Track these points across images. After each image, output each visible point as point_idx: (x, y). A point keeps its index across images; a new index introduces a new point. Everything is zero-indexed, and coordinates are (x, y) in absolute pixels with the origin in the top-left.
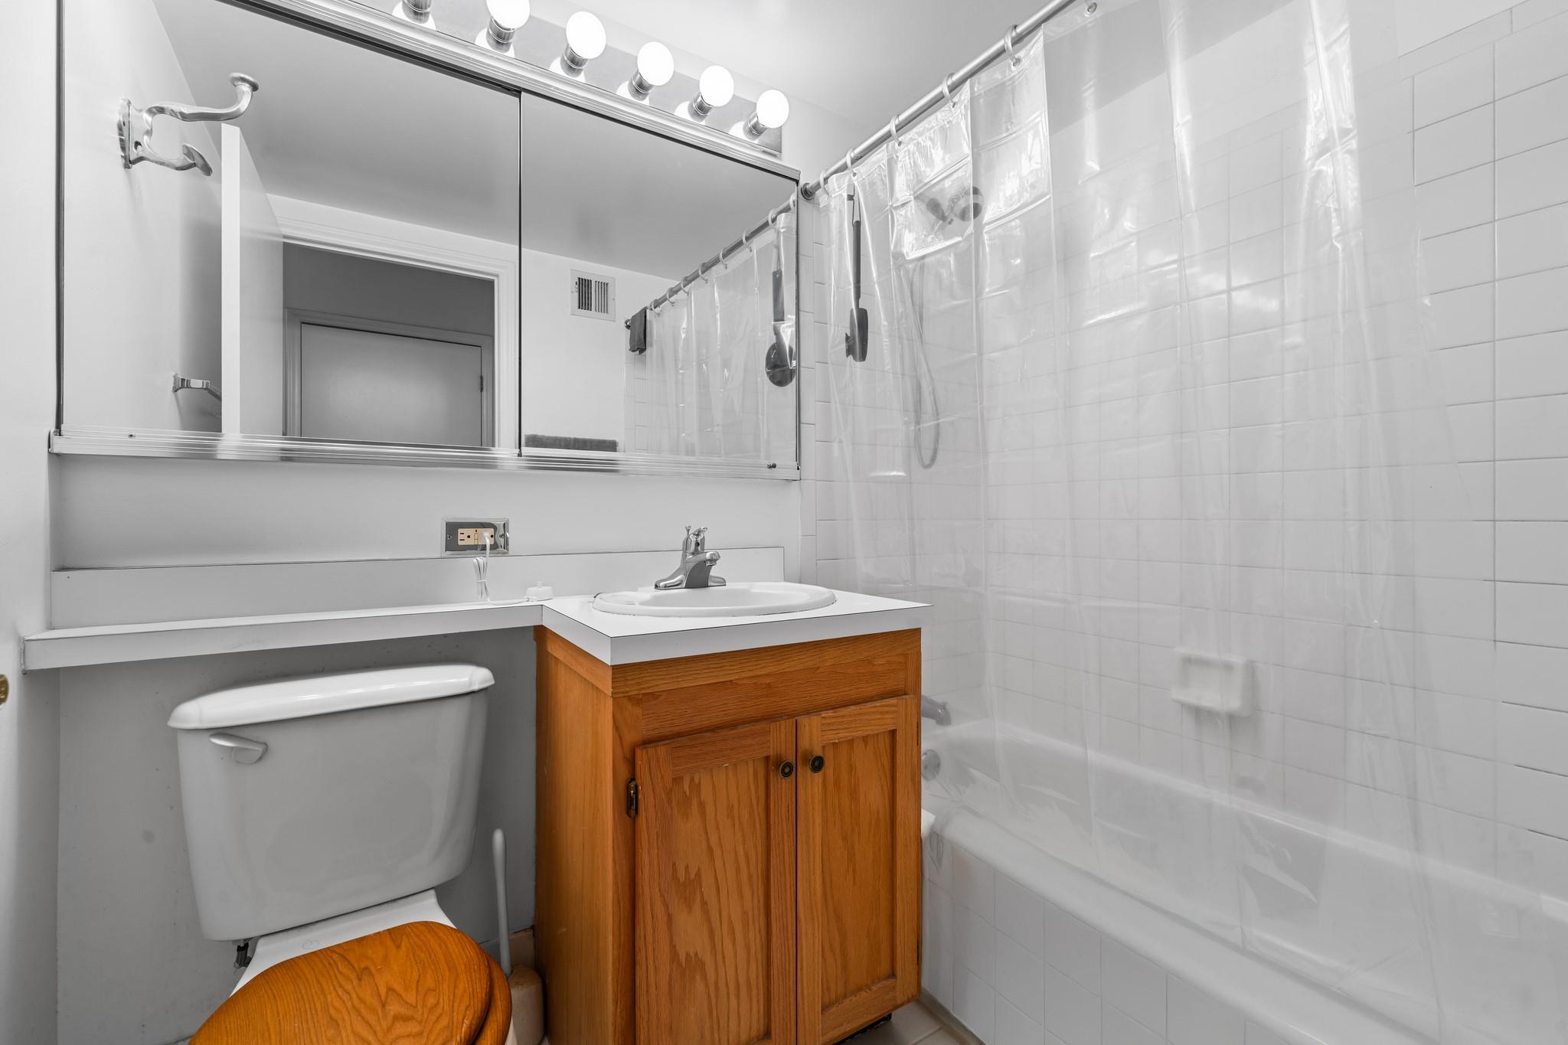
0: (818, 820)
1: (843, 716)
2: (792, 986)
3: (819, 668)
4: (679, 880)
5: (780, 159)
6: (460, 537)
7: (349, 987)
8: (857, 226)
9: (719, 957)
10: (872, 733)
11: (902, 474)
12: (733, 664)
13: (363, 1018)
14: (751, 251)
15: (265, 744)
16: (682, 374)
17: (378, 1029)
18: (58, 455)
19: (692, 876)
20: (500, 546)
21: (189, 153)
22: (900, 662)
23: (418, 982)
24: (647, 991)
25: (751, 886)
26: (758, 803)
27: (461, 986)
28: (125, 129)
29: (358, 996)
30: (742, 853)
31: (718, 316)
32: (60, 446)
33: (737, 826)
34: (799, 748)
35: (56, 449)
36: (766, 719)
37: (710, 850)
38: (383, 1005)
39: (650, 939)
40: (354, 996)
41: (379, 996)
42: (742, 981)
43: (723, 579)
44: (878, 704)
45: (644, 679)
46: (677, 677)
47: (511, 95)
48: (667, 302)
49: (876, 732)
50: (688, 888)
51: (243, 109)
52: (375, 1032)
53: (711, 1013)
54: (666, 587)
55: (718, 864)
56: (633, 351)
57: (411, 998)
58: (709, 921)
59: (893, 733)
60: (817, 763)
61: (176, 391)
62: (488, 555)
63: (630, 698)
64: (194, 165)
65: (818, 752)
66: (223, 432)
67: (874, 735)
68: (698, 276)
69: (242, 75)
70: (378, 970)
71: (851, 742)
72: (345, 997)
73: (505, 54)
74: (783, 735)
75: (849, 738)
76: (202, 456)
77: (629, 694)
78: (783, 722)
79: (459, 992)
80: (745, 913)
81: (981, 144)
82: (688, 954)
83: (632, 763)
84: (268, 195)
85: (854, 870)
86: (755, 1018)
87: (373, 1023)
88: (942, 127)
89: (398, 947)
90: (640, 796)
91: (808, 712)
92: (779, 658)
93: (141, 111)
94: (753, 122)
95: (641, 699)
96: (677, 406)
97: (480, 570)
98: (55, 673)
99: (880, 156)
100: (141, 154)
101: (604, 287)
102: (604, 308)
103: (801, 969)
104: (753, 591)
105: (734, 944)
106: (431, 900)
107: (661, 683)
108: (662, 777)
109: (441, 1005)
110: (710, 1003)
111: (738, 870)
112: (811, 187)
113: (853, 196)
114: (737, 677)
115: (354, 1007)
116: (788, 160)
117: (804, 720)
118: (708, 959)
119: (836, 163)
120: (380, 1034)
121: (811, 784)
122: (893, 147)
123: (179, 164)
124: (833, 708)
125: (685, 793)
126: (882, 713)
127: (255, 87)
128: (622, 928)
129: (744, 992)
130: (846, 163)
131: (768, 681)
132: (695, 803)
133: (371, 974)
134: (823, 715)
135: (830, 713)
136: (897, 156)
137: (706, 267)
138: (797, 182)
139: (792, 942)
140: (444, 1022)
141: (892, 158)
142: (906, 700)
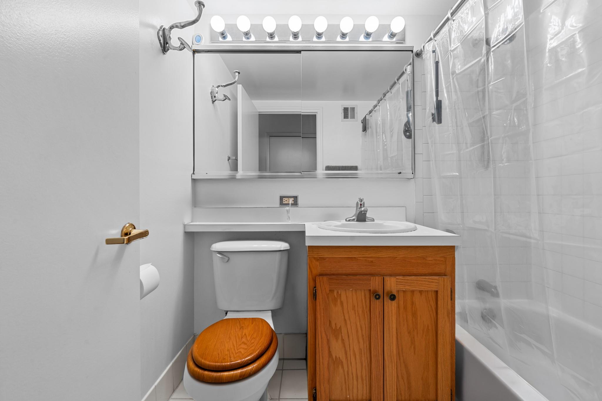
0: (394, 321)
1: (407, 280)
2: (381, 385)
3: (397, 257)
4: (332, 328)
5: (405, 44)
6: (284, 201)
7: (237, 330)
8: (437, 63)
9: (349, 362)
10: (424, 290)
11: (458, 174)
12: (355, 251)
13: (236, 339)
14: (399, 84)
15: (229, 257)
16: (379, 138)
17: (238, 344)
18: (194, 179)
19: (338, 328)
20: (295, 203)
21: (225, 96)
22: (442, 261)
23: (252, 334)
24: (319, 364)
25: (363, 339)
26: (366, 308)
27: (261, 340)
28: (212, 93)
29: (238, 334)
30: (359, 326)
31: (389, 113)
32: (194, 177)
33: (357, 314)
34: (385, 290)
35: (193, 178)
36: (371, 275)
37: (345, 320)
38: (242, 338)
39: (320, 346)
40: (237, 333)
41: (242, 335)
42: (359, 375)
43: (373, 219)
44: (427, 277)
45: (320, 252)
46: (332, 253)
47: (299, 53)
48: (373, 111)
49: (426, 290)
50: (337, 332)
51: (236, 80)
52: (237, 344)
53: (345, 383)
54: (349, 220)
55: (349, 327)
56: (364, 131)
57: (249, 338)
58: (345, 347)
59: (437, 292)
60: (392, 297)
61: (228, 160)
62: (290, 207)
63: (314, 258)
64: (226, 99)
65: (395, 293)
66: (238, 171)
67: (426, 291)
68: (382, 99)
69: (236, 71)
70: (245, 328)
71: (413, 292)
72: (235, 332)
73: (298, 40)
74: (377, 282)
75: (411, 290)
76: (233, 179)
77: (314, 257)
78: (377, 278)
79: (260, 342)
80: (360, 349)
81: (489, 8)
82: (336, 357)
83: (315, 281)
84: (252, 101)
85: (414, 348)
86: (365, 392)
87: (238, 341)
88: (472, 6)
89: (252, 323)
90: (317, 293)
91: (391, 275)
92: (376, 251)
93: (215, 88)
94: (391, 33)
95: (319, 259)
96: (377, 150)
97: (288, 211)
98: (193, 233)
99: (446, 29)
100: (215, 99)
101: (353, 109)
102: (353, 117)
103: (386, 381)
104: (384, 224)
105: (355, 359)
106: (270, 314)
107: (326, 255)
108: (325, 289)
109: (254, 343)
110: (345, 378)
111: (357, 331)
112: (419, 52)
113: (435, 50)
114: (357, 256)
115: (236, 336)
116: (408, 44)
117: (387, 279)
118: (344, 361)
119: (428, 38)
120: (238, 345)
121: (391, 307)
122: (451, 23)
123: (223, 100)
124: (404, 275)
125: (335, 296)
126: (429, 282)
127: (239, 73)
128: (312, 339)
129: (360, 380)
130: (431, 38)
131: (372, 260)
132: (339, 301)
133: (243, 328)
134: (397, 278)
135: (401, 277)
136: (453, 27)
137: (385, 95)
138: (412, 51)
139: (381, 368)
140: (253, 348)
141: (451, 28)
142: (444, 278)
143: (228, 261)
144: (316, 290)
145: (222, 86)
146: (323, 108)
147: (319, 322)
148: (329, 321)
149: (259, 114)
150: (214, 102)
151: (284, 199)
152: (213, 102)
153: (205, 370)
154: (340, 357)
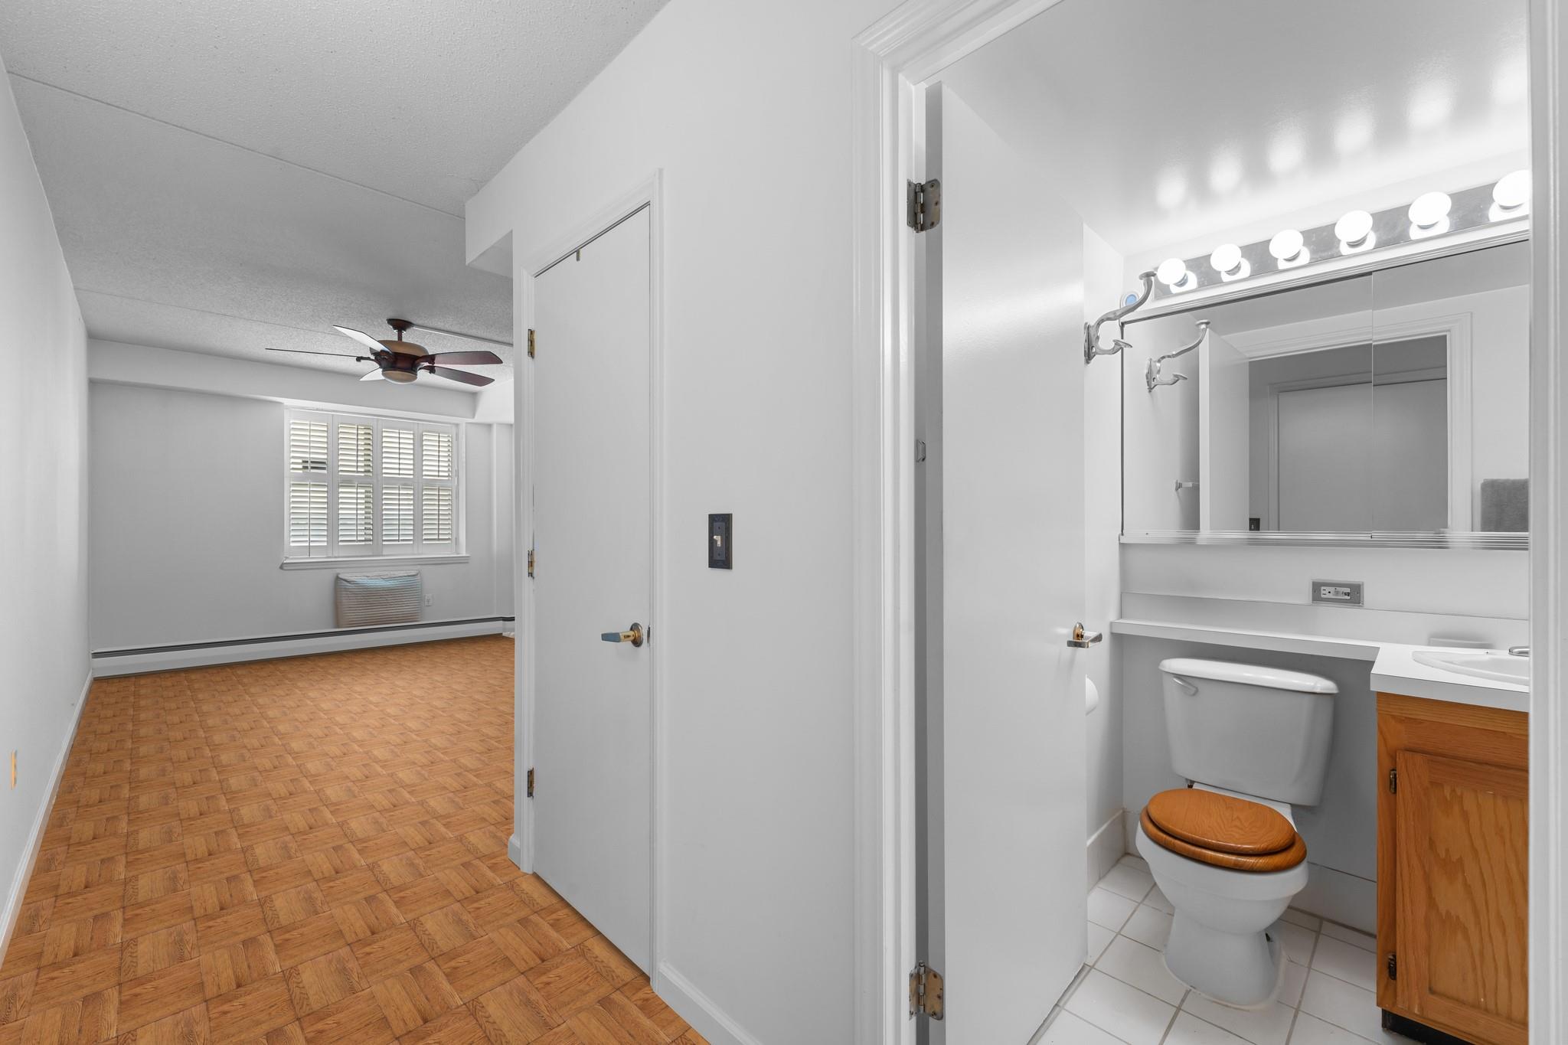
6: (1323, 592)
15: (1197, 688)
143: (1194, 695)
144: (1395, 775)
145: (1169, 357)
146: (1472, 314)
147: (1402, 834)
148: (1430, 839)
149: (1250, 362)
150: (1152, 389)
151: (1323, 588)
152: (1150, 389)
153: (1176, 838)
154: (1461, 916)
